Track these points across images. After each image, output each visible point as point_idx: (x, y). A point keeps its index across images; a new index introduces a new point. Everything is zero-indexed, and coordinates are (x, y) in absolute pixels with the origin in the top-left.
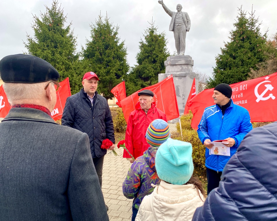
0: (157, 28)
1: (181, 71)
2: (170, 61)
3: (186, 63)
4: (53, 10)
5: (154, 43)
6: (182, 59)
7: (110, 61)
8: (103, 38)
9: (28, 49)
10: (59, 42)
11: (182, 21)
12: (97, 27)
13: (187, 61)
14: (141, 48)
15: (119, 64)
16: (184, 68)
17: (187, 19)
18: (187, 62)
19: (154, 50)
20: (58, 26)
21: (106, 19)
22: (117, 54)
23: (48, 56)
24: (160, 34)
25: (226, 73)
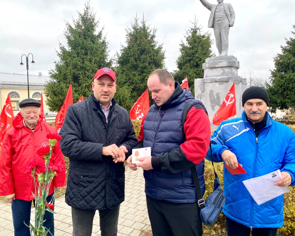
0: (200, 27)
1: (223, 74)
2: (209, 63)
3: (229, 65)
4: (85, 15)
5: (196, 45)
6: (223, 60)
7: (145, 68)
8: (138, 42)
9: (60, 57)
10: (89, 49)
11: (223, 14)
12: (133, 30)
13: (230, 62)
14: (181, 51)
16: (226, 72)
17: (230, 12)
18: (230, 64)
19: (196, 53)
20: (90, 31)
21: (143, 21)
22: (153, 59)
23: (77, 64)
24: (204, 34)
25: (288, 77)
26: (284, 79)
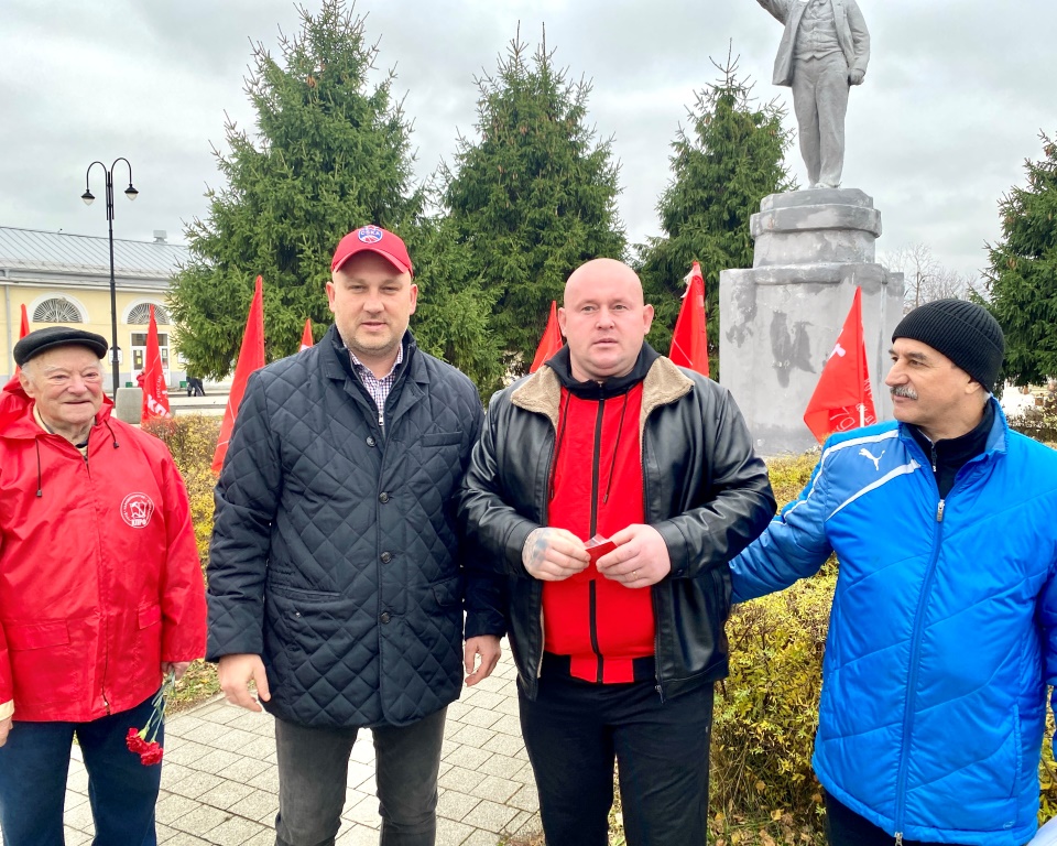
0: (747, 85)
1: (821, 256)
2: (774, 213)
3: (846, 222)
4: (325, 22)
5: (731, 146)
6: (823, 206)
7: (546, 223)
8: (523, 130)
9: (229, 174)
10: (340, 147)
11: (827, 38)
12: (503, 85)
14: (677, 169)
15: (580, 232)
16: (834, 247)
17: (852, 30)
18: (849, 219)
19: (731, 176)
20: (342, 83)
21: (541, 53)
22: (577, 192)
23: (292, 201)
24: (762, 108)
25: (1047, 271)
26: (1034, 277)
